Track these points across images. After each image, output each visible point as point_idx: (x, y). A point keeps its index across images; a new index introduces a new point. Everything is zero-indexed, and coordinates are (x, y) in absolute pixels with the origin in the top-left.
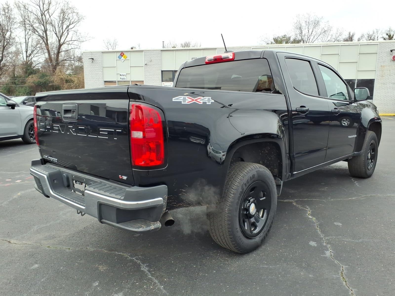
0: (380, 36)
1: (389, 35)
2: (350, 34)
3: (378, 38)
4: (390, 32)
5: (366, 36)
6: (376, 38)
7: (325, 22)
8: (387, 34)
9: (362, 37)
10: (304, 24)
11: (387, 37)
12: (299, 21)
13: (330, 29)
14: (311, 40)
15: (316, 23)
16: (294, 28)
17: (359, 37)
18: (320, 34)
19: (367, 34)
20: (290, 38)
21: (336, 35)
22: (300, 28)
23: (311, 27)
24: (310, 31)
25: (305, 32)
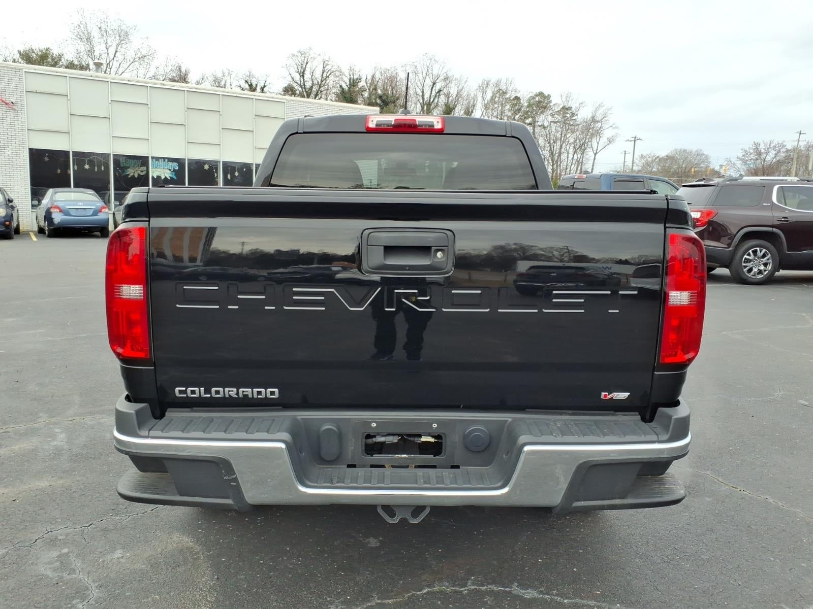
0: (235, 83)
1: (250, 84)
2: (180, 70)
3: (231, 85)
4: (251, 78)
5: (211, 79)
6: (228, 84)
7: (141, 38)
8: (246, 82)
9: (203, 79)
10: (95, 34)
11: (247, 86)
12: (85, 24)
13: (152, 55)
14: (114, 70)
15: (123, 36)
16: (74, 37)
17: (198, 79)
18: (132, 60)
19: (212, 76)
20: (60, 56)
21: (165, 68)
22: (89, 39)
23: (113, 41)
24: (112, 51)
25: (99, 49)
